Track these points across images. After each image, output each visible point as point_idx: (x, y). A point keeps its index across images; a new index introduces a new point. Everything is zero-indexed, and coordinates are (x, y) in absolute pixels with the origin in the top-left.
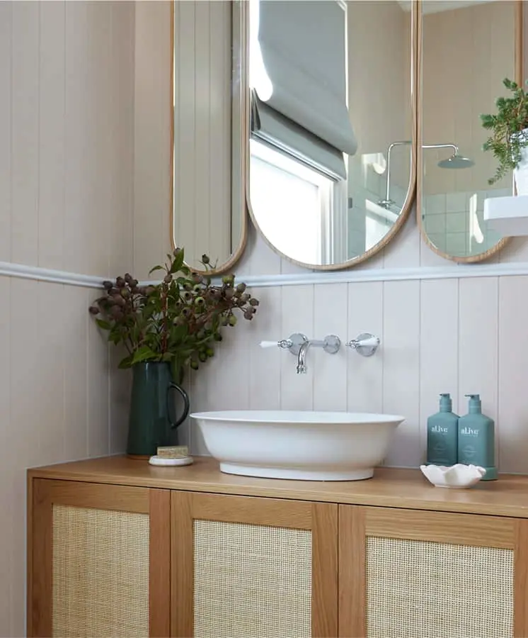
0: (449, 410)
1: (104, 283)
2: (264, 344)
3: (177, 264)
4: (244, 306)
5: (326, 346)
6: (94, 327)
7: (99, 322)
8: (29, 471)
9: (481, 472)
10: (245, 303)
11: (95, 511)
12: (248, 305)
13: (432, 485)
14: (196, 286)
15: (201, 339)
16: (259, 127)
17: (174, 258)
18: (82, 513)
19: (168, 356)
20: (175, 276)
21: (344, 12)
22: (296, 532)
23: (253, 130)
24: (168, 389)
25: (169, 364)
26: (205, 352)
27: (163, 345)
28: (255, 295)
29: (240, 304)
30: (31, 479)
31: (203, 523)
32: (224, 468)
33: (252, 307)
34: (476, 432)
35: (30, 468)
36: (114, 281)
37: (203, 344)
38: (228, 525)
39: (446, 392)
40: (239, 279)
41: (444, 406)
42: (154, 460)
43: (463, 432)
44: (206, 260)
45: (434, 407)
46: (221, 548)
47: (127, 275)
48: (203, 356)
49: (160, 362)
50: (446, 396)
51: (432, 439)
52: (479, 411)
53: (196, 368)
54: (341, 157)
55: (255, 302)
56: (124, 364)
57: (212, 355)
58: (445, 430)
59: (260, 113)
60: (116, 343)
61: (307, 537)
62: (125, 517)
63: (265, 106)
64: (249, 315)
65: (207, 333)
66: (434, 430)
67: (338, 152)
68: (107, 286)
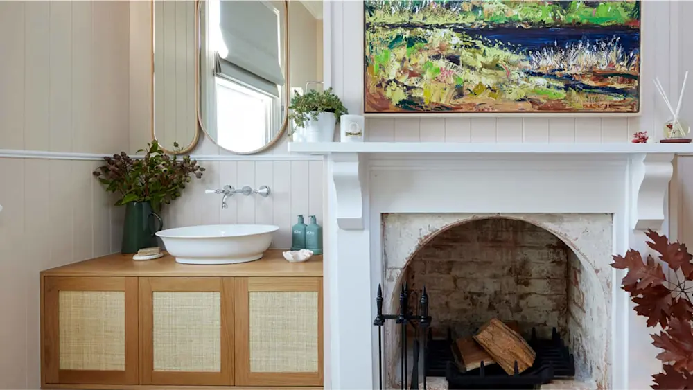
0: (303, 223)
1: (105, 158)
2: (207, 191)
3: (154, 148)
4: (196, 172)
5: (242, 192)
6: (98, 182)
7: (101, 180)
8: (41, 273)
9: (310, 254)
10: (197, 170)
11: (89, 292)
12: (198, 171)
13: (288, 262)
14: (162, 163)
15: (171, 188)
16: (220, 72)
17: (151, 145)
18: (80, 294)
19: (148, 198)
20: (153, 155)
21: (276, 16)
22: (212, 293)
23: (217, 72)
24: (149, 216)
25: (149, 202)
26: (174, 194)
27: (146, 192)
28: (204, 165)
29: (194, 170)
30: (43, 277)
31: (158, 293)
32: (178, 260)
33: (200, 172)
34: (313, 233)
35: (42, 270)
36: (112, 156)
37: (173, 191)
38: (173, 293)
39: (300, 214)
40: (193, 157)
41: (300, 221)
42: (136, 257)
43: (308, 233)
44: (176, 145)
45: (296, 221)
46: (169, 306)
47: (122, 153)
48: (173, 197)
49: (144, 201)
50: (301, 216)
51: (294, 237)
52: (315, 223)
53: (169, 203)
54: (276, 87)
55: (203, 170)
56: (118, 203)
57: (180, 196)
58: (300, 232)
59: (221, 65)
60: (113, 191)
61: (218, 296)
62: (108, 294)
63: (225, 61)
64: (199, 176)
65: (174, 185)
66: (295, 232)
67: (274, 85)
68: (108, 159)
